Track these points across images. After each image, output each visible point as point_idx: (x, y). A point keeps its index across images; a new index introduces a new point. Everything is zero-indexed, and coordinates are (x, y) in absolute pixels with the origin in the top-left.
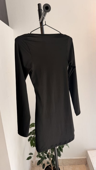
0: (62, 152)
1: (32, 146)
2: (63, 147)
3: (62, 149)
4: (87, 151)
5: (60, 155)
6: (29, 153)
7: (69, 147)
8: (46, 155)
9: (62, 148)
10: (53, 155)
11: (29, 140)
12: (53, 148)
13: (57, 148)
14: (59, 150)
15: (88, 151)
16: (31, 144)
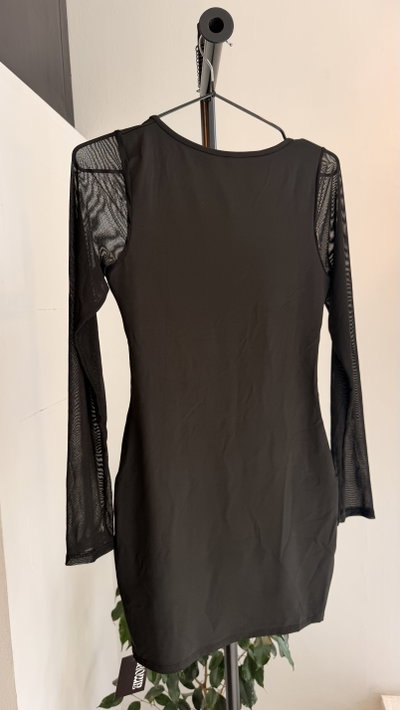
0: (261, 685)
1: (127, 643)
2: (266, 660)
3: (262, 671)
4: (381, 699)
5: (249, 698)
7: (292, 664)
8: (188, 695)
9: (259, 665)
10: (221, 697)
11: (114, 615)
12: (223, 662)
13: (239, 665)
14: (248, 676)
15: (384, 697)
16: (121, 633)
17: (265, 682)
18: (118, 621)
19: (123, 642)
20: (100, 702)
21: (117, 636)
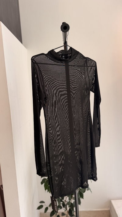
1: (47, 190)
2: (84, 192)
3: (83, 195)
5: (80, 203)
6: (40, 201)
7: (91, 192)
10: (71, 203)
11: (42, 183)
14: (79, 196)
15: (112, 201)
16: (45, 188)
17: (84, 198)
18: (44, 184)
19: (46, 190)
20: (37, 208)
21: (44, 188)
